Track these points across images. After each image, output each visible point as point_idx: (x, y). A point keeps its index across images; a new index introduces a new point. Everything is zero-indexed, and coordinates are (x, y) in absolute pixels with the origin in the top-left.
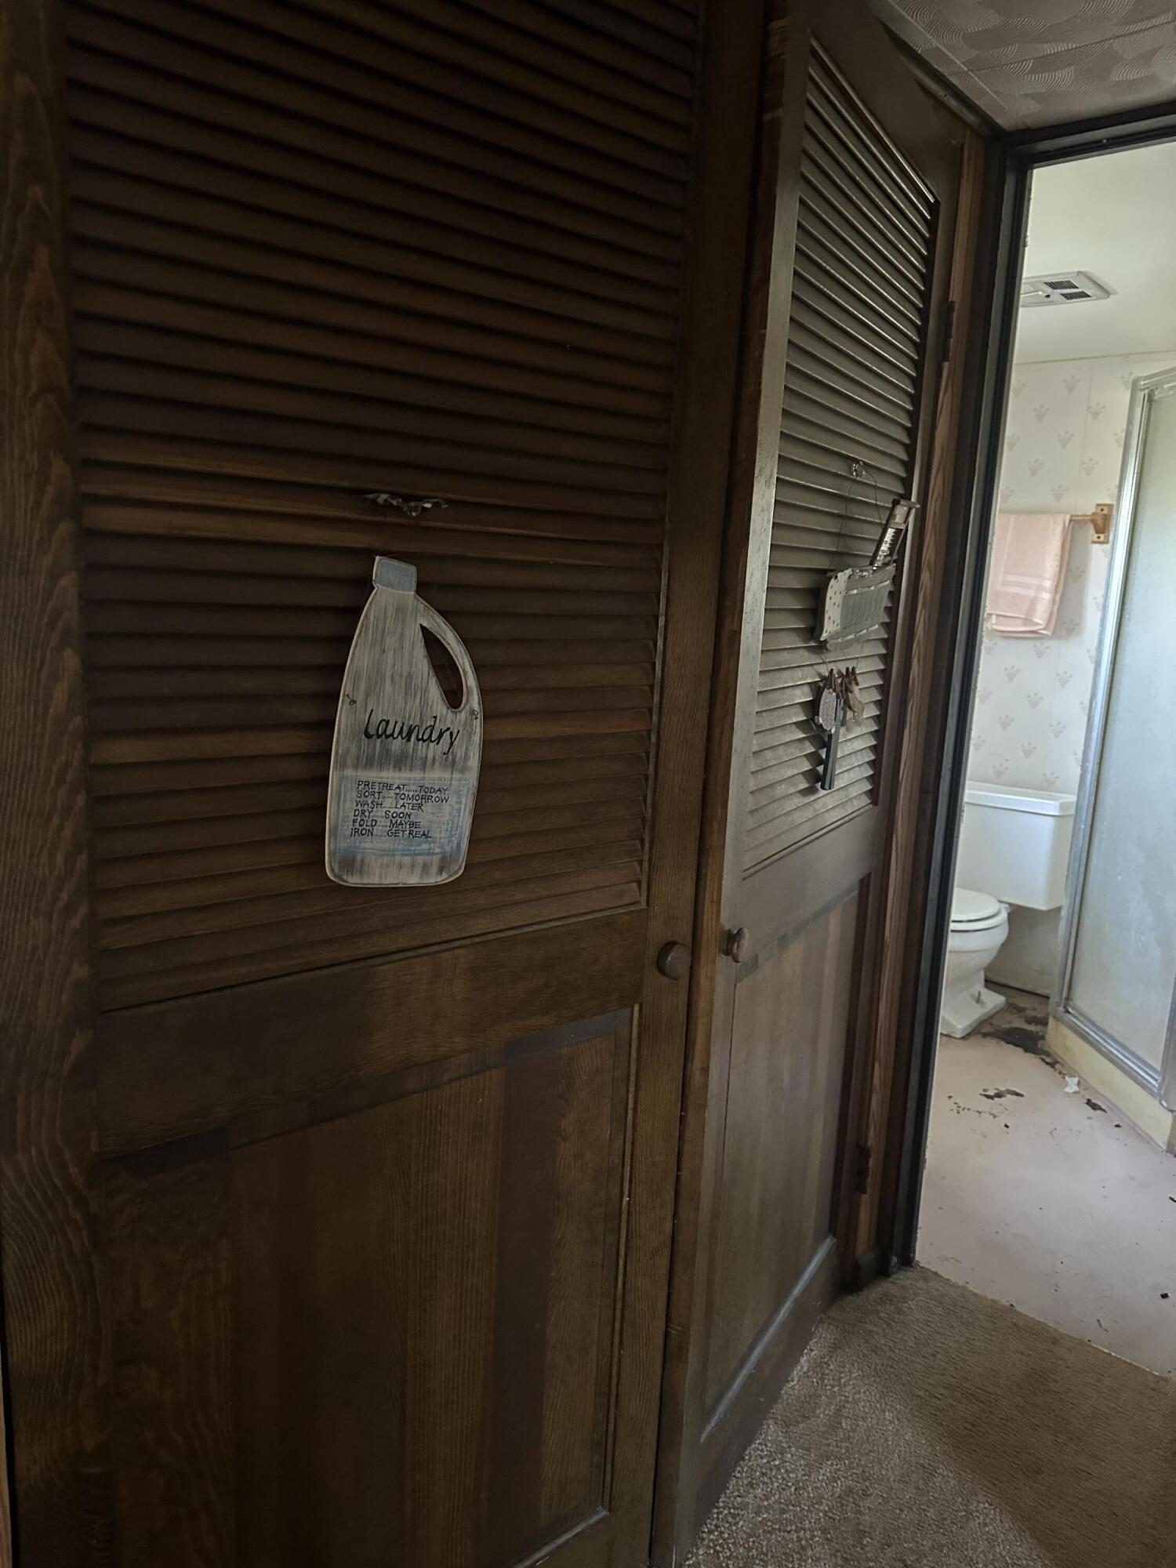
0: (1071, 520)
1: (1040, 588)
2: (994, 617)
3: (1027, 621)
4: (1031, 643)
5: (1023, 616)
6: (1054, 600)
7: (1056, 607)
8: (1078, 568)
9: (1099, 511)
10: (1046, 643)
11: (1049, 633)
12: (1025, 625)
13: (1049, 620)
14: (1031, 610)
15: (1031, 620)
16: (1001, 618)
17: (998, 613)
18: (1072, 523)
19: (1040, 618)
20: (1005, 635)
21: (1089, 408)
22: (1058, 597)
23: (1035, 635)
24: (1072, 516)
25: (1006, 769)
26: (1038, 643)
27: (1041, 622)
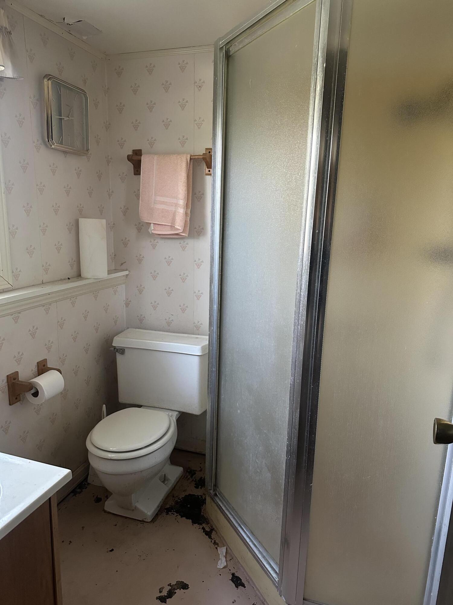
0: (191, 159)
1: (176, 205)
2: (152, 225)
3: (172, 227)
4: (178, 242)
5: (170, 224)
6: (186, 213)
7: (189, 218)
8: (199, 192)
9: (208, 152)
10: (187, 241)
11: (187, 235)
12: (172, 230)
13: (185, 226)
14: (173, 220)
15: (174, 227)
16: (157, 226)
17: (154, 222)
18: (192, 161)
19: (179, 225)
20: (161, 236)
21: (195, 83)
22: (189, 212)
23: (177, 237)
24: (191, 156)
25: (172, 320)
26: (182, 241)
27: (179, 228)
